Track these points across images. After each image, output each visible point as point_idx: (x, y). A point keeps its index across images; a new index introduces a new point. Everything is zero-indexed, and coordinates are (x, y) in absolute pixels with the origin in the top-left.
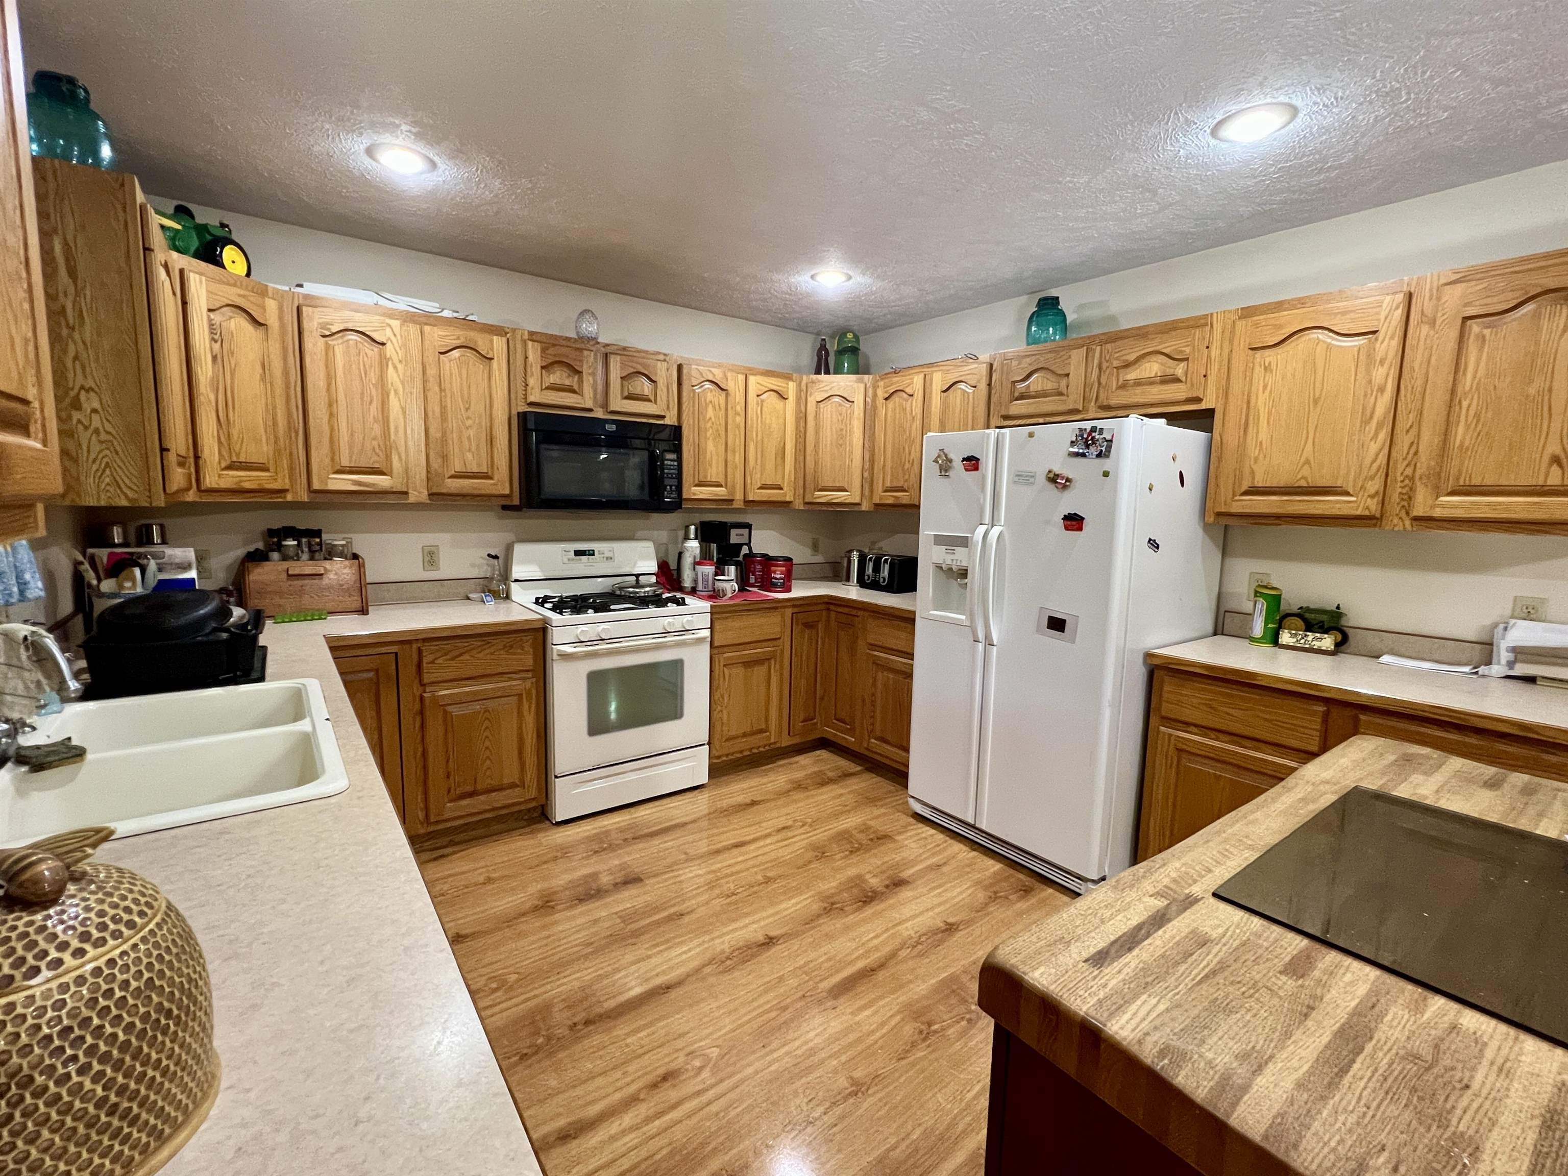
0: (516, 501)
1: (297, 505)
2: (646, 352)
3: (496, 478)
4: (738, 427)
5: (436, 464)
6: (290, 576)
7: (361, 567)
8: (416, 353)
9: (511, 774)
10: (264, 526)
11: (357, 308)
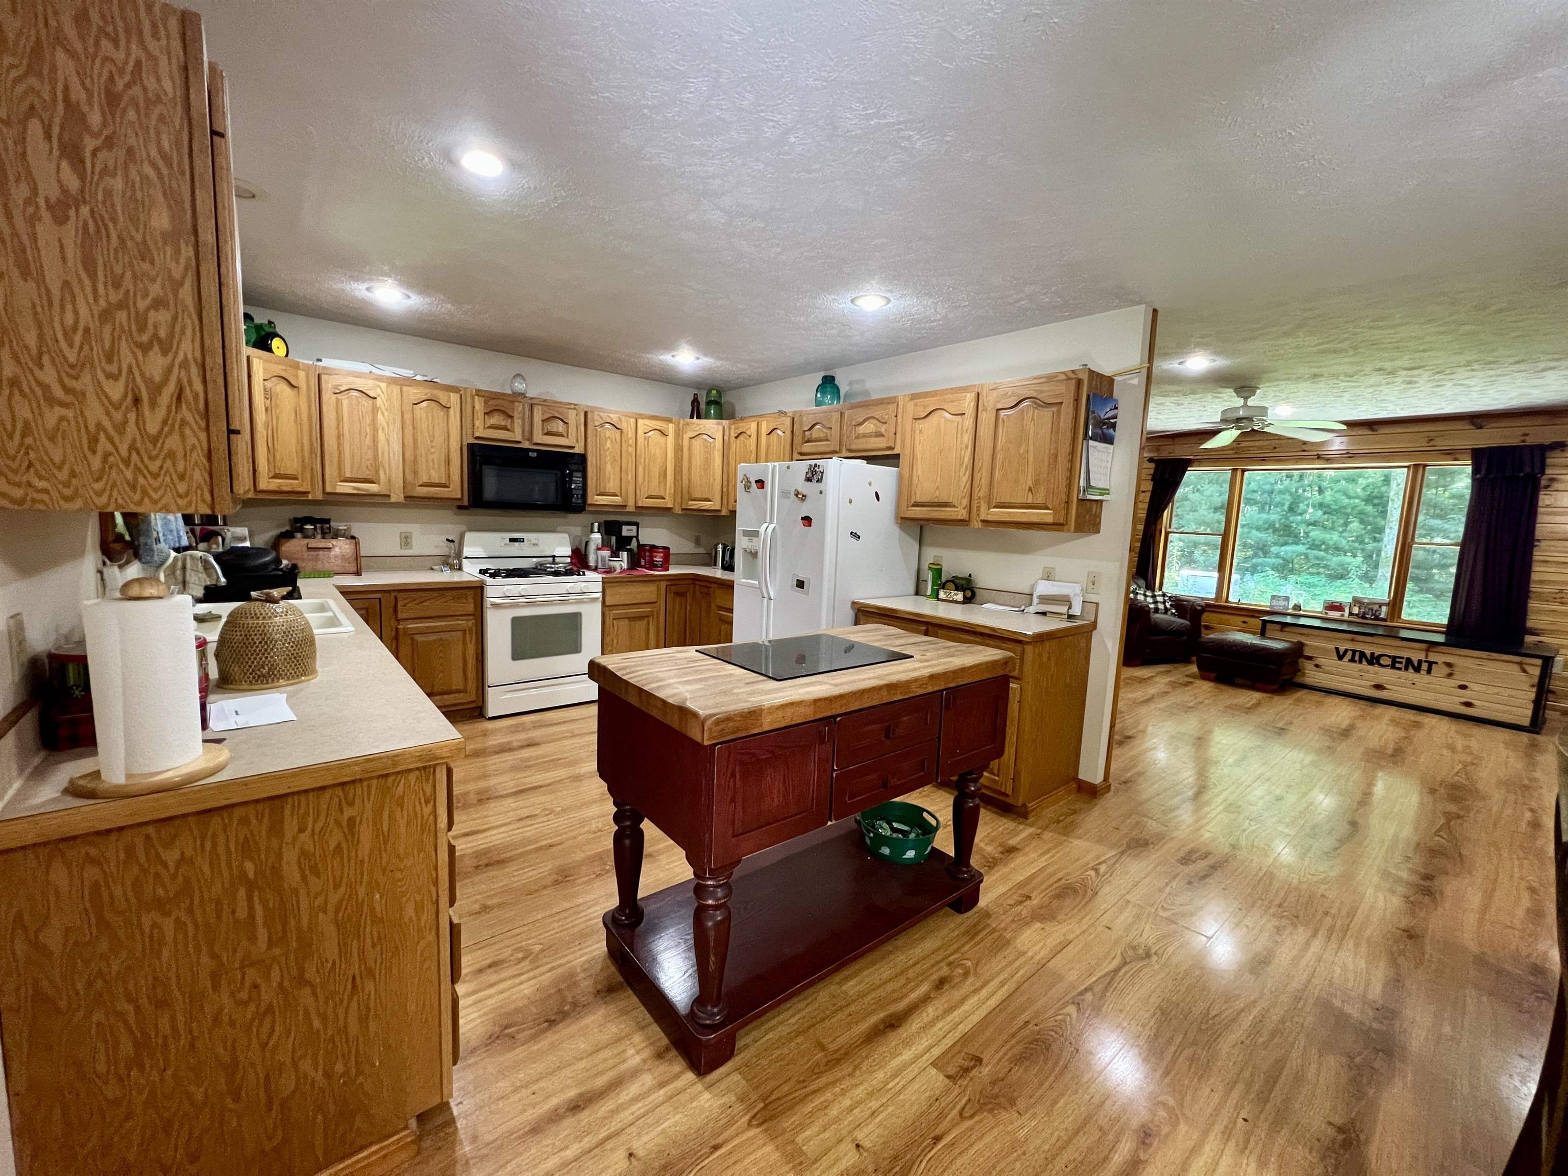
0: (466, 503)
1: (315, 502)
2: (561, 403)
3: (452, 486)
4: (630, 454)
5: (410, 477)
6: (309, 549)
7: (357, 544)
8: (397, 403)
9: (457, 684)
10: (292, 516)
11: (359, 375)
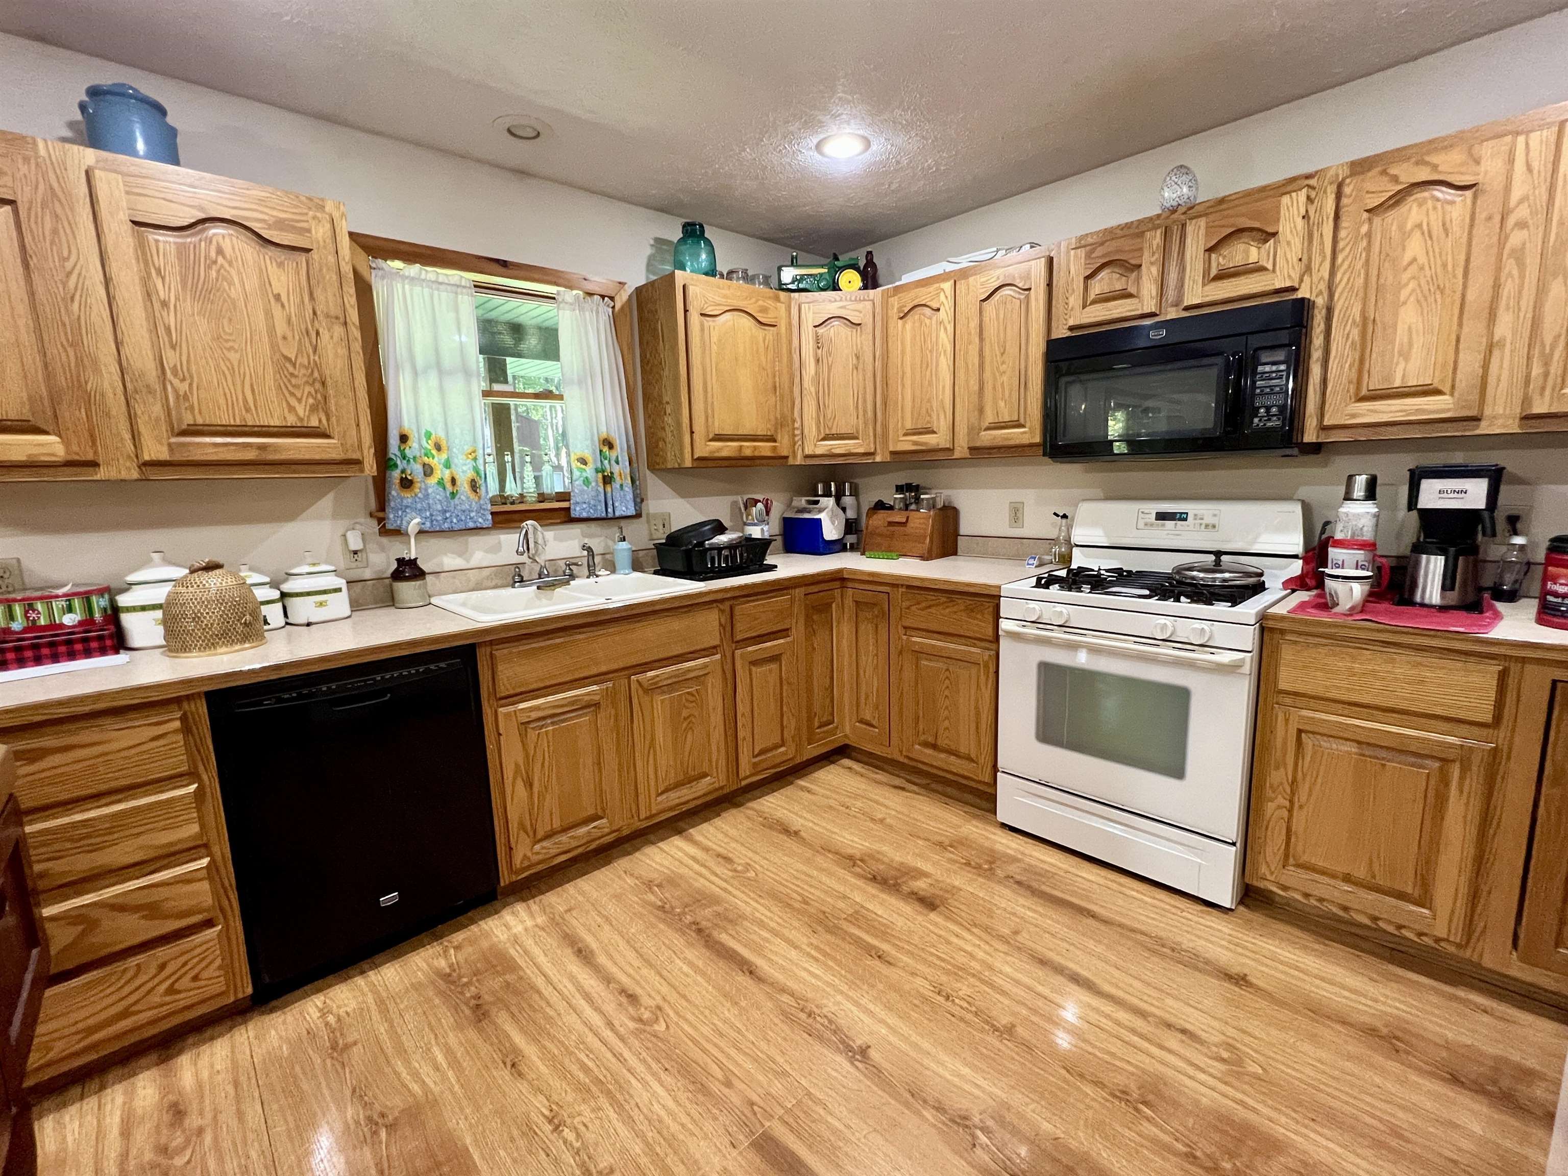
3: (1028, 425)
5: (973, 418)
6: (888, 523)
9: (968, 745)
